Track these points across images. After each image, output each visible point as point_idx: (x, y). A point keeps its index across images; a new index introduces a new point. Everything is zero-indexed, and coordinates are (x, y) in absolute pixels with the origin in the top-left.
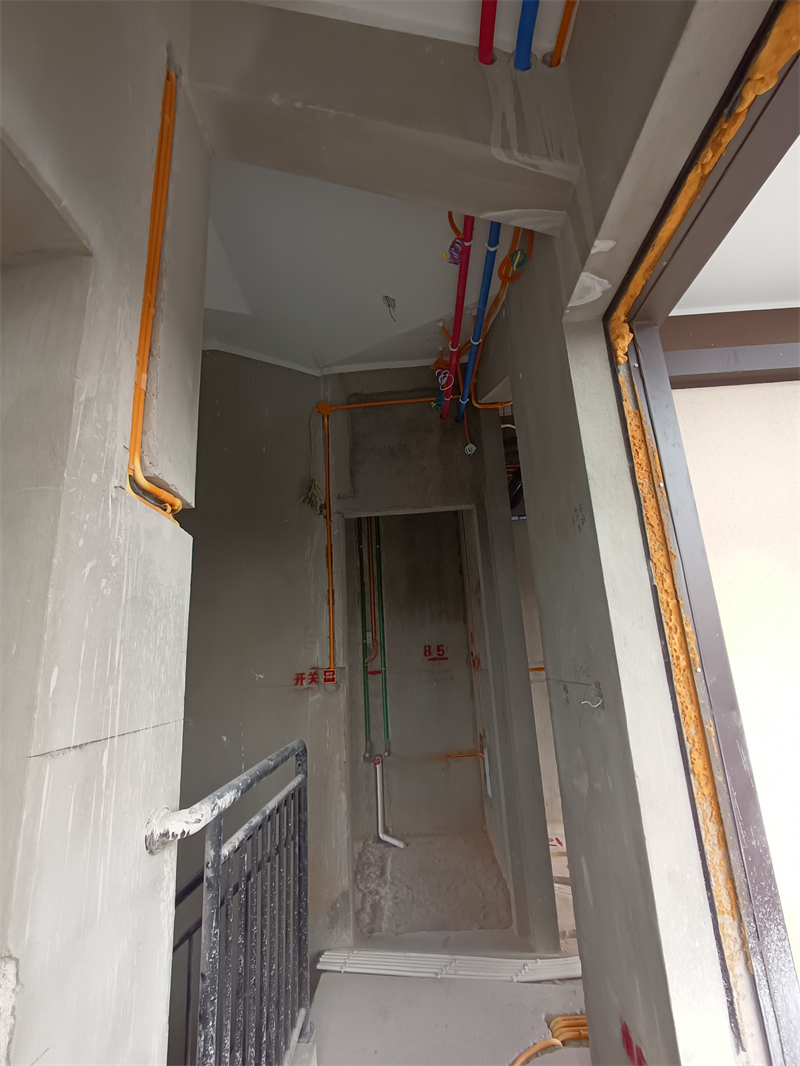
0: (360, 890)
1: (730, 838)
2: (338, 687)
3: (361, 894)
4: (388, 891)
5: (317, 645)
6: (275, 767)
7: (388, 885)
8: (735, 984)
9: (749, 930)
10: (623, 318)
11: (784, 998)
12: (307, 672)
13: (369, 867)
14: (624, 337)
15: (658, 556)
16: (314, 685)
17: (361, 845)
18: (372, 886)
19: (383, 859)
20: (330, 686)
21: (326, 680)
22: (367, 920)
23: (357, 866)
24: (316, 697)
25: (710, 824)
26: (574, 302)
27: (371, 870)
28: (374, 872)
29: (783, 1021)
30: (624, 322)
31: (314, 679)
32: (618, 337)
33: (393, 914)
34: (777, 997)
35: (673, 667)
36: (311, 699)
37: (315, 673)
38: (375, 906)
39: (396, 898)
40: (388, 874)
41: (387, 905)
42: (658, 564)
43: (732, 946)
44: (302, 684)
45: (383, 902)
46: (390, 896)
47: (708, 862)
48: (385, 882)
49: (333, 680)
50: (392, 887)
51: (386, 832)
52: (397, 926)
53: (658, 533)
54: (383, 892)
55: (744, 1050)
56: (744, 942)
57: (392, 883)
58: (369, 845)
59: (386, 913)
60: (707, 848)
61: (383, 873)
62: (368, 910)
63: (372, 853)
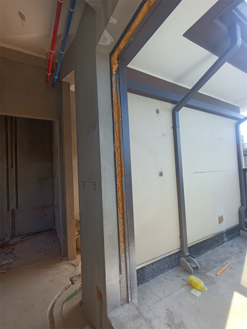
1: (126, 223)
8: (122, 259)
9: (127, 245)
10: (116, 57)
11: (132, 259)
14: (115, 65)
15: (117, 142)
25: (121, 220)
26: (100, 43)
29: (131, 265)
30: (116, 59)
32: (114, 64)
34: (131, 259)
35: (117, 177)
42: (117, 145)
43: (122, 250)
47: (120, 230)
53: (118, 135)
55: (121, 274)
56: (125, 248)
60: (120, 226)
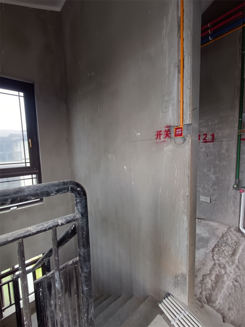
2: (185, 140)
7: (234, 266)
12: (163, 130)
17: (226, 229)
18: (223, 261)
20: (179, 140)
21: (176, 135)
23: (218, 242)
27: (226, 248)
28: (227, 250)
31: (168, 134)
36: (165, 148)
37: (169, 130)
40: (237, 257)
44: (160, 138)
49: (181, 135)
54: (229, 269)
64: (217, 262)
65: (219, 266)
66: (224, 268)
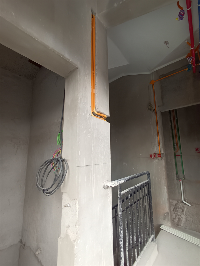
0: (175, 213)
2: (162, 159)
3: (175, 214)
4: (184, 216)
5: (155, 148)
6: (138, 177)
7: (184, 215)
12: (153, 154)
13: (178, 209)
16: (155, 158)
17: (176, 202)
18: (179, 214)
19: (183, 207)
20: (160, 158)
21: (158, 157)
22: (176, 222)
23: (174, 207)
24: (156, 161)
27: (179, 209)
28: (180, 210)
31: (155, 156)
33: (185, 223)
36: (154, 161)
37: (155, 155)
38: (179, 219)
39: (187, 219)
40: (185, 212)
41: (183, 220)
44: (152, 157)
45: (182, 219)
46: (184, 218)
48: (183, 214)
49: (160, 157)
50: (186, 216)
51: (185, 200)
52: (186, 227)
54: (182, 216)
57: (186, 215)
58: (179, 203)
59: (183, 222)
61: (183, 211)
62: (177, 219)
63: (180, 205)
64: (177, 214)
65: (178, 215)
66: (180, 216)
